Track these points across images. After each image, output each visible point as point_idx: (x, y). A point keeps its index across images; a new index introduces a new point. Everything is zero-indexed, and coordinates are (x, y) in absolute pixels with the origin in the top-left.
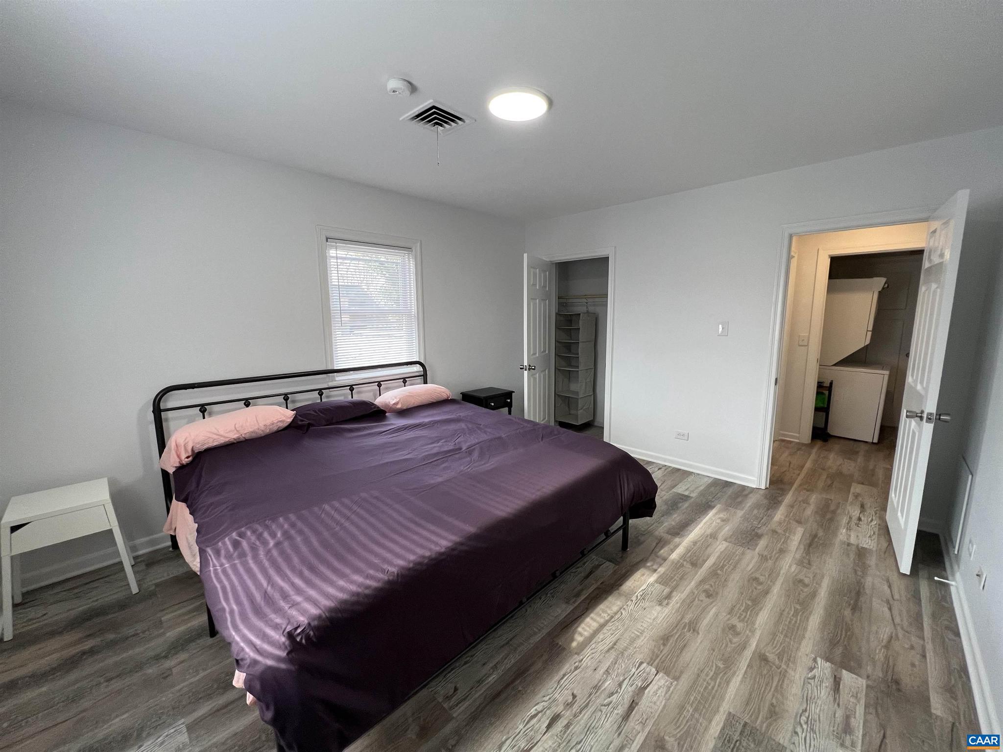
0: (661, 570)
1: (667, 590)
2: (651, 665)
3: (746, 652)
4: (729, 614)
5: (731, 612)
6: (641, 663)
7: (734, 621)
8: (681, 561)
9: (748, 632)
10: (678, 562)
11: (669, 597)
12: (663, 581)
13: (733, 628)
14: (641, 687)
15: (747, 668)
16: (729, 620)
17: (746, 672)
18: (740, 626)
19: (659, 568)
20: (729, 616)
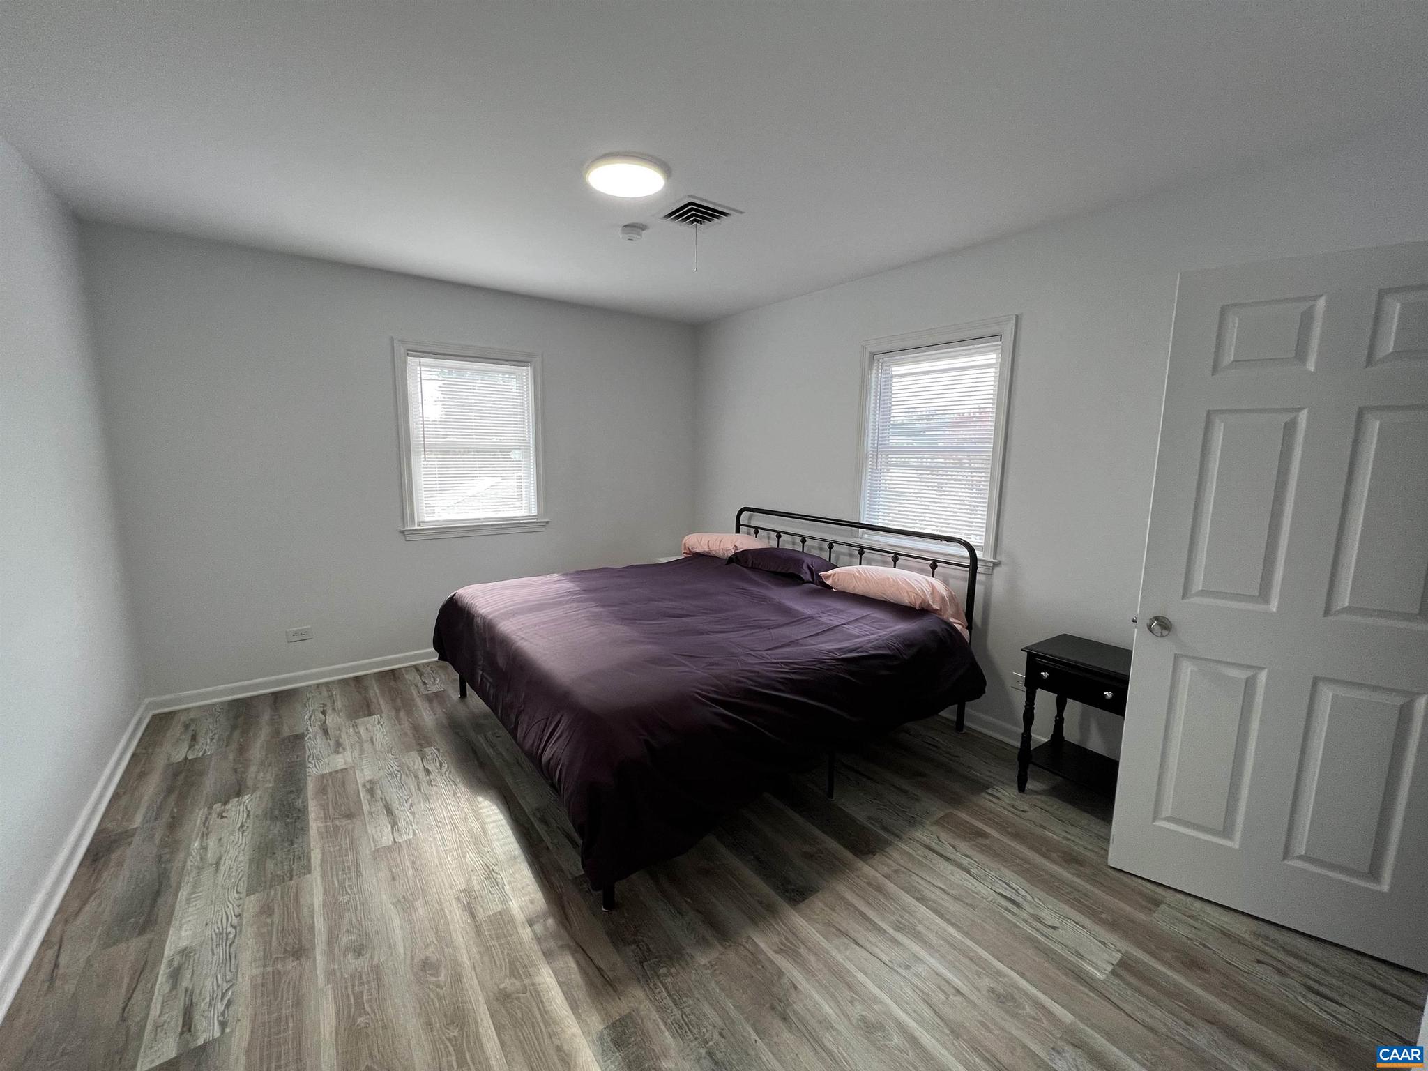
0: (526, 933)
1: (481, 916)
2: (406, 841)
3: (324, 938)
4: (377, 966)
5: (377, 969)
6: (415, 834)
7: (362, 963)
8: (527, 981)
9: (336, 967)
10: (529, 976)
11: (470, 910)
12: (502, 921)
13: (359, 952)
14: (397, 824)
15: (313, 923)
16: (372, 958)
17: (313, 918)
18: (352, 963)
19: (534, 932)
20: (376, 961)
